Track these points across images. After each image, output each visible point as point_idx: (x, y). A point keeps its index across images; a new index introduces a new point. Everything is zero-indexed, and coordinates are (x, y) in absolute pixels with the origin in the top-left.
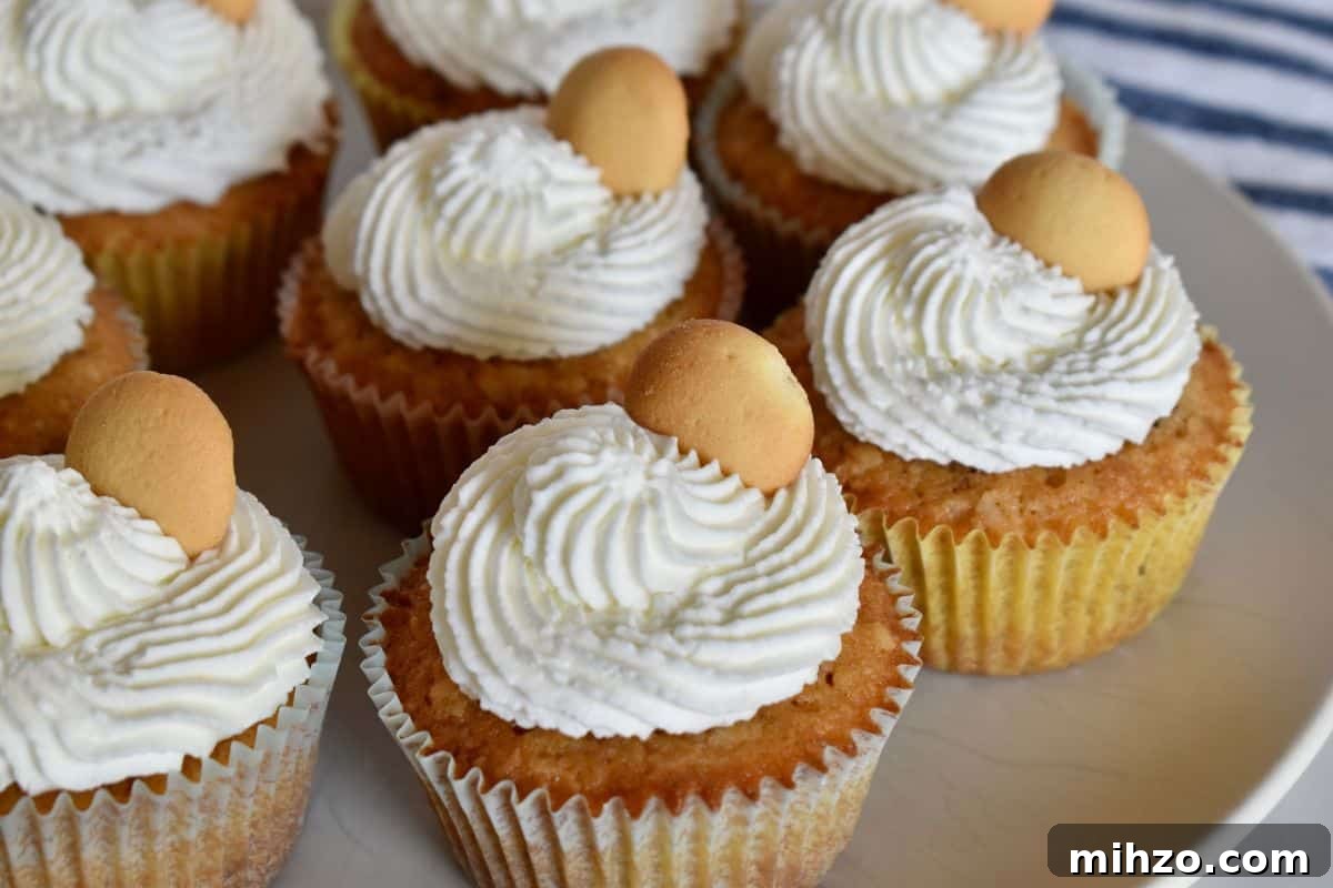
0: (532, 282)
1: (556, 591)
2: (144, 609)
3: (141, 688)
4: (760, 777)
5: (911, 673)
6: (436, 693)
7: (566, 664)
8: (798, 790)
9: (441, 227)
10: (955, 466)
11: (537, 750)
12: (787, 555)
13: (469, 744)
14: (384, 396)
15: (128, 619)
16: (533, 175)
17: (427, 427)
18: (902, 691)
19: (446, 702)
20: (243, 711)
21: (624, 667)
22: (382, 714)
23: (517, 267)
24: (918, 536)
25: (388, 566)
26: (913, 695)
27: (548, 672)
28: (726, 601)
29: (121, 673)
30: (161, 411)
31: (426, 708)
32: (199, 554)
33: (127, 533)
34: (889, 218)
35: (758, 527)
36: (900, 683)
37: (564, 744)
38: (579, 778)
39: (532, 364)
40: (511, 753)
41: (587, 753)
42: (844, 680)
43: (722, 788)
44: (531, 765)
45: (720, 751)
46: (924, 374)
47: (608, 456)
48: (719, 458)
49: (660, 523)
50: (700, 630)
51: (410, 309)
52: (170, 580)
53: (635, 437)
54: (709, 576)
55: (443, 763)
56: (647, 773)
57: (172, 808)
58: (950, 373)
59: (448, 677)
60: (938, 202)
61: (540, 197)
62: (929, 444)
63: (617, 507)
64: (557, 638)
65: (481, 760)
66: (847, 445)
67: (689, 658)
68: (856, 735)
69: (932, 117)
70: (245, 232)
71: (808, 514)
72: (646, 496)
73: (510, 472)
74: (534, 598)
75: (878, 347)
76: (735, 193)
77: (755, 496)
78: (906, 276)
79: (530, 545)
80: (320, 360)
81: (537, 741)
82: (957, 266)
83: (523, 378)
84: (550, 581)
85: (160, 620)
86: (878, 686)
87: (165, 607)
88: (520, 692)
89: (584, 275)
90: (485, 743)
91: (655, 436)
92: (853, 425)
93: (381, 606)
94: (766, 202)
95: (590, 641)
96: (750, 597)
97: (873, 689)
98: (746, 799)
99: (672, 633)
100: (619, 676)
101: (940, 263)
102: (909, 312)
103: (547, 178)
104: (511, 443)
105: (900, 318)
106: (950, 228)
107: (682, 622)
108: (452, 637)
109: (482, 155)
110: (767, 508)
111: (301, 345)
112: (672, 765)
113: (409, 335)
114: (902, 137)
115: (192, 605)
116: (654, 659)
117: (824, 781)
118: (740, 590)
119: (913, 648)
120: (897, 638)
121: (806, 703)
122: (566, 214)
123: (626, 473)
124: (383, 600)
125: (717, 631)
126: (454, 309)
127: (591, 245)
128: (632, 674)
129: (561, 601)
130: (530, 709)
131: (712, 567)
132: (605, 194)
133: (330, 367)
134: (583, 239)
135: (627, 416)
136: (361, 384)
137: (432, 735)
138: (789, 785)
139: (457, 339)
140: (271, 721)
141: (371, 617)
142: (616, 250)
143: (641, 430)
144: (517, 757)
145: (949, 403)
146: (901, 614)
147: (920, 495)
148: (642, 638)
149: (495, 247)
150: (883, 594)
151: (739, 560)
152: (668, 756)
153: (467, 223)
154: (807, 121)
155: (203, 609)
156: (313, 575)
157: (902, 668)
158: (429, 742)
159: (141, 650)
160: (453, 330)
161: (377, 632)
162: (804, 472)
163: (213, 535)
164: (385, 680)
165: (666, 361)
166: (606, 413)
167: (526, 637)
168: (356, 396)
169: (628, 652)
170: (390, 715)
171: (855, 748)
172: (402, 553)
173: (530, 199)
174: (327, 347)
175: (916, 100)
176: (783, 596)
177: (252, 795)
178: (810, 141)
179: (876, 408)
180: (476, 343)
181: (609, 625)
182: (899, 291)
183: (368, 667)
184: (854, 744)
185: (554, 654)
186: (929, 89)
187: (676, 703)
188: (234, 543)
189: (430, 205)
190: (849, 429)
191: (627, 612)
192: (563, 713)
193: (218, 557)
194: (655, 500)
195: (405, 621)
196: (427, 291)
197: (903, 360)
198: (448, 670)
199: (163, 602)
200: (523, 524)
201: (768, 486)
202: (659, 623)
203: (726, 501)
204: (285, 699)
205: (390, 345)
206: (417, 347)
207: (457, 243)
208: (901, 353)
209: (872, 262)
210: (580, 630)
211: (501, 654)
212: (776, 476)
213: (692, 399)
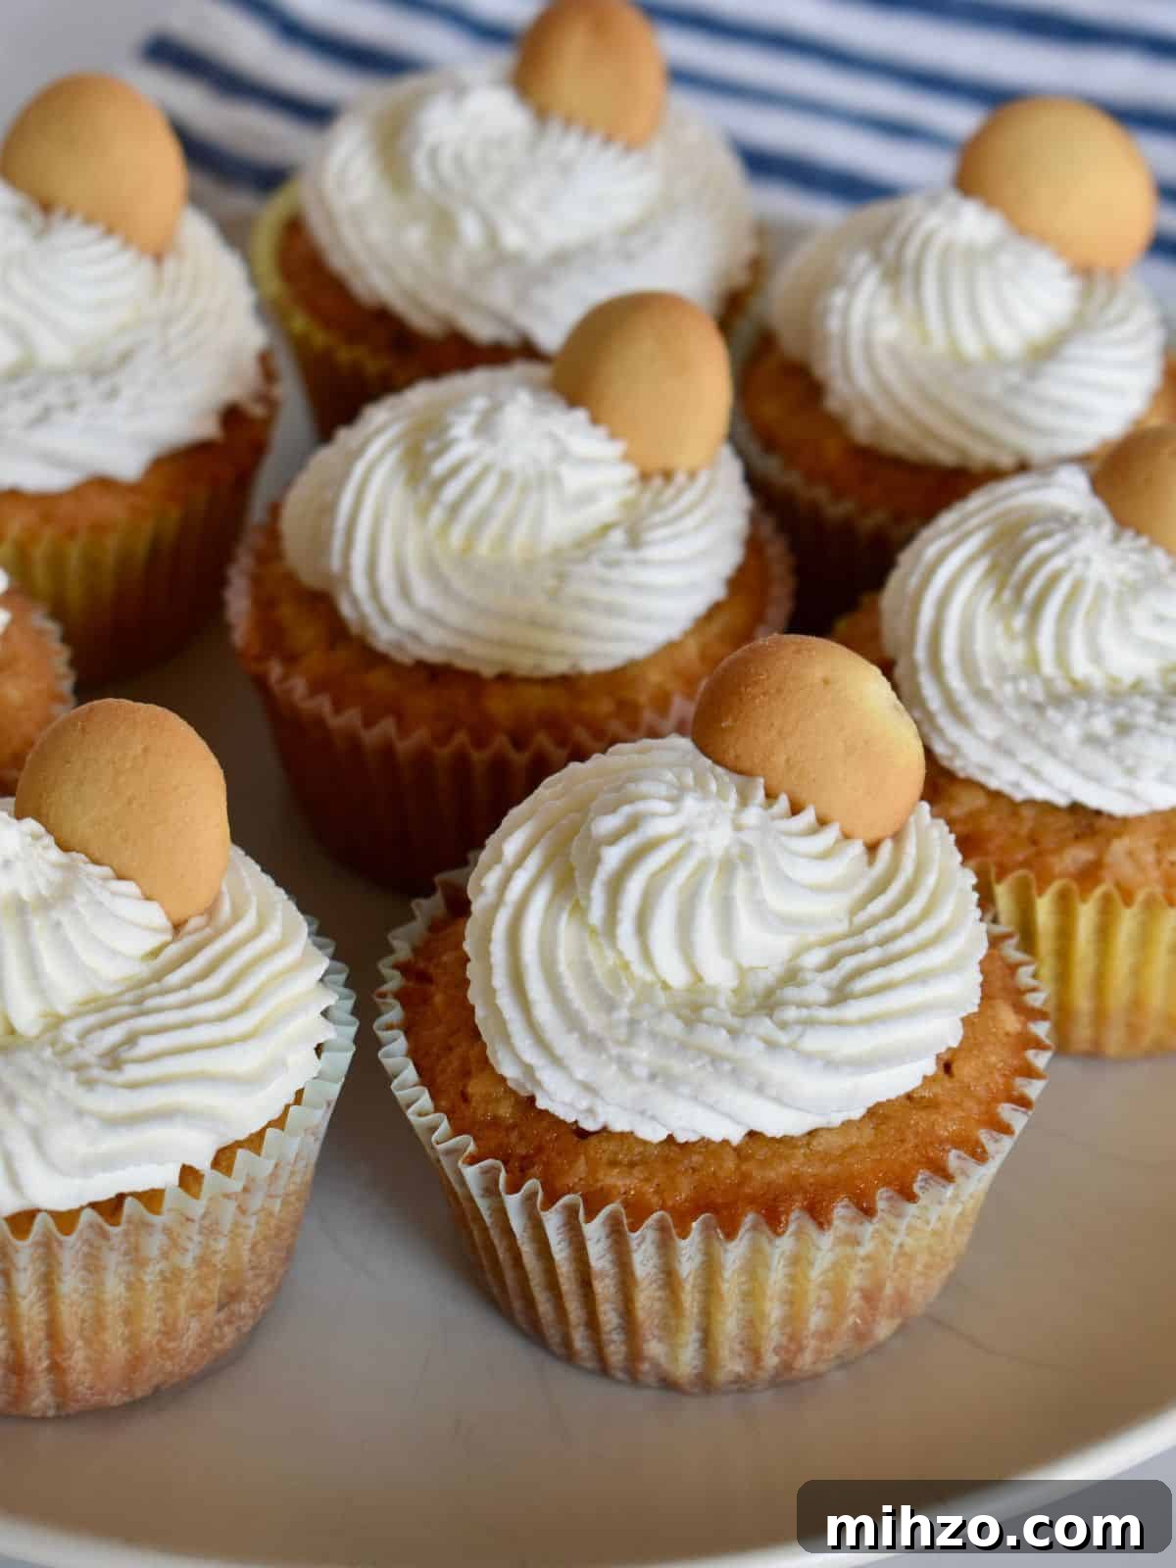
0: (551, 583)
1: (626, 966)
2: (130, 989)
3: (133, 1086)
4: (877, 1187)
5: (1040, 1060)
6: (476, 1088)
7: (643, 1053)
8: (921, 1203)
9: (437, 514)
10: (1076, 808)
11: (605, 1158)
12: (900, 920)
13: (522, 1151)
14: (369, 722)
15: (109, 1003)
16: (546, 451)
17: (423, 759)
18: (1034, 1081)
19: (488, 1099)
20: (249, 1113)
21: (716, 1059)
22: (411, 1114)
23: (530, 564)
24: (1034, 891)
25: (400, 931)
26: (1046, 1088)
27: (625, 1065)
28: (834, 976)
29: (108, 1069)
30: (139, 748)
31: (463, 1106)
32: (186, 922)
33: (104, 897)
34: (986, 507)
35: (862, 887)
36: (1030, 1072)
37: (638, 1149)
38: (658, 1191)
39: (547, 681)
40: (571, 1163)
41: (667, 1161)
42: (965, 1070)
43: (832, 1200)
44: (600, 1175)
45: (826, 1158)
46: (1039, 696)
47: (690, 803)
48: (814, 803)
49: (754, 883)
50: (804, 1012)
51: (402, 616)
52: (155, 953)
53: (716, 778)
54: (808, 948)
55: (490, 1175)
56: (740, 1184)
57: (167, 1231)
58: (1071, 696)
59: (492, 1069)
60: (1047, 486)
61: (557, 479)
62: (1049, 783)
63: (704, 865)
64: (633, 1023)
65: (537, 1169)
66: (942, 781)
67: (792, 1046)
68: (984, 1136)
69: (1015, 377)
70: (174, 514)
71: (920, 869)
72: (735, 851)
73: (564, 822)
74: (599, 973)
75: (983, 665)
76: (771, 466)
77: (857, 848)
78: (1016, 577)
79: (596, 913)
80: (285, 677)
81: (605, 1146)
82: (1078, 567)
83: (537, 698)
84: (620, 954)
85: (151, 1003)
86: (1004, 1075)
87: (154, 986)
88: (588, 1088)
89: (614, 574)
90: (540, 1149)
91: (736, 777)
92: (951, 759)
93: (394, 981)
94: (811, 477)
95: (672, 1026)
96: (859, 972)
97: (1001, 1080)
98: (861, 1213)
99: (770, 1016)
100: (710, 1068)
101: (1058, 562)
102: (1019, 622)
103: (563, 455)
104: (560, 786)
105: (1008, 628)
106: (1067, 519)
107: (783, 1004)
108: (501, 1023)
109: (486, 426)
110: (871, 862)
111: (261, 658)
112: (771, 1175)
113: (400, 647)
114: (982, 402)
115: (187, 985)
116: (751, 1049)
117: (950, 1191)
118: (849, 964)
119: (1041, 1029)
120: (1022, 1018)
121: (922, 1098)
122: (587, 497)
123: (712, 824)
124: (397, 974)
125: (825, 1014)
126: (455, 616)
127: (617, 536)
128: (727, 1067)
129: (631, 978)
130: (600, 1109)
131: (813, 936)
132: (629, 472)
133: (299, 686)
134: (606, 529)
135: (697, 752)
136: (338, 707)
137: (475, 1139)
138: (911, 1198)
139: (459, 652)
140: (279, 1123)
141: (383, 996)
142: (648, 544)
143: (719, 770)
144: (581, 1167)
145: (1072, 732)
146: (1023, 989)
147: (1034, 842)
148: (735, 1022)
149: (503, 540)
150: (999, 963)
151: (842, 927)
152: (763, 1164)
153: (470, 511)
154: (863, 379)
155: (200, 989)
156: (315, 944)
157: (1030, 1054)
158: (472, 1148)
159: (131, 1040)
160: (452, 641)
161: (394, 1013)
162: (912, 819)
163: (203, 898)
164: (410, 1073)
165: (747, 686)
166: (672, 749)
167: (594, 1021)
168: (336, 722)
169: (719, 1039)
170: (420, 1115)
171: (984, 1151)
172: (413, 917)
173: (545, 480)
174: (291, 659)
175: (992, 353)
176: (899, 971)
177: (254, 1214)
178: (866, 404)
179: (981, 738)
180: (483, 658)
181: (693, 1008)
182: (1007, 595)
183: (388, 1056)
184: (983, 1147)
185: (629, 1042)
186: (1009, 341)
187: (778, 1100)
188: (226, 909)
189: (423, 491)
190: (945, 763)
191: (714, 990)
192: (642, 1113)
193: (208, 925)
194: (746, 855)
195: (426, 1000)
196: (424, 593)
197: (1014, 679)
198: (492, 1060)
199: (148, 982)
200: (588, 886)
201: (872, 836)
202: (753, 1003)
203: (825, 856)
204: (291, 1099)
205: (373, 658)
206: (407, 660)
207: (457, 535)
208: (1011, 671)
209: (972, 560)
210: (660, 1014)
211: (566, 1044)
212: (879, 823)
213: (780, 733)
